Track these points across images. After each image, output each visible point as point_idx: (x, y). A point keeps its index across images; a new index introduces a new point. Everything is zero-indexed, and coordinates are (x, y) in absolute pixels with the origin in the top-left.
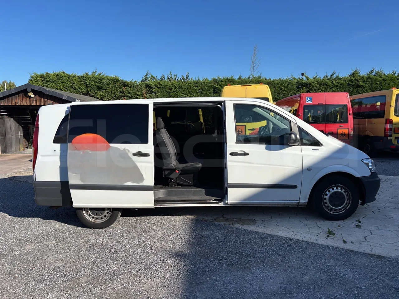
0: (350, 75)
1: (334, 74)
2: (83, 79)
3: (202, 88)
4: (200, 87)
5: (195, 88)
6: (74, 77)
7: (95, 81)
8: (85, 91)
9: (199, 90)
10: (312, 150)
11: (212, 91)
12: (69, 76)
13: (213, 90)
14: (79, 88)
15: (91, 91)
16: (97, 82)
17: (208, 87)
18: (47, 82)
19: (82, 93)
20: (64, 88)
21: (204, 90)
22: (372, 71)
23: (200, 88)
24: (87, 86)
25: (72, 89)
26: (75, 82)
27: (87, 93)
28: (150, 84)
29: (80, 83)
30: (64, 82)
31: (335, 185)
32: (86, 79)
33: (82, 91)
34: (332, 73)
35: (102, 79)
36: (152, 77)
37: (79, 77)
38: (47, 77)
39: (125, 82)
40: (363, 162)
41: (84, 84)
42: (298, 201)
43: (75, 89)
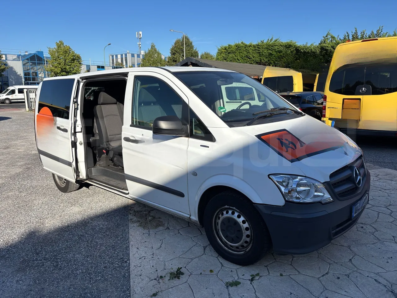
2: (257, 48)
6: (250, 46)
7: (268, 49)
8: (258, 60)
10: (201, 146)
12: (246, 46)
14: (253, 57)
15: (263, 59)
16: (270, 49)
18: (228, 53)
19: (256, 62)
20: (241, 58)
24: (261, 55)
25: (246, 59)
26: (251, 51)
27: (260, 62)
28: (325, 46)
29: (254, 52)
30: (241, 53)
31: (228, 207)
32: (260, 47)
33: (256, 60)
35: (275, 46)
36: (333, 37)
37: (254, 46)
38: (229, 49)
39: (297, 47)
40: (270, 178)
41: (258, 52)
42: (189, 216)
43: (249, 59)
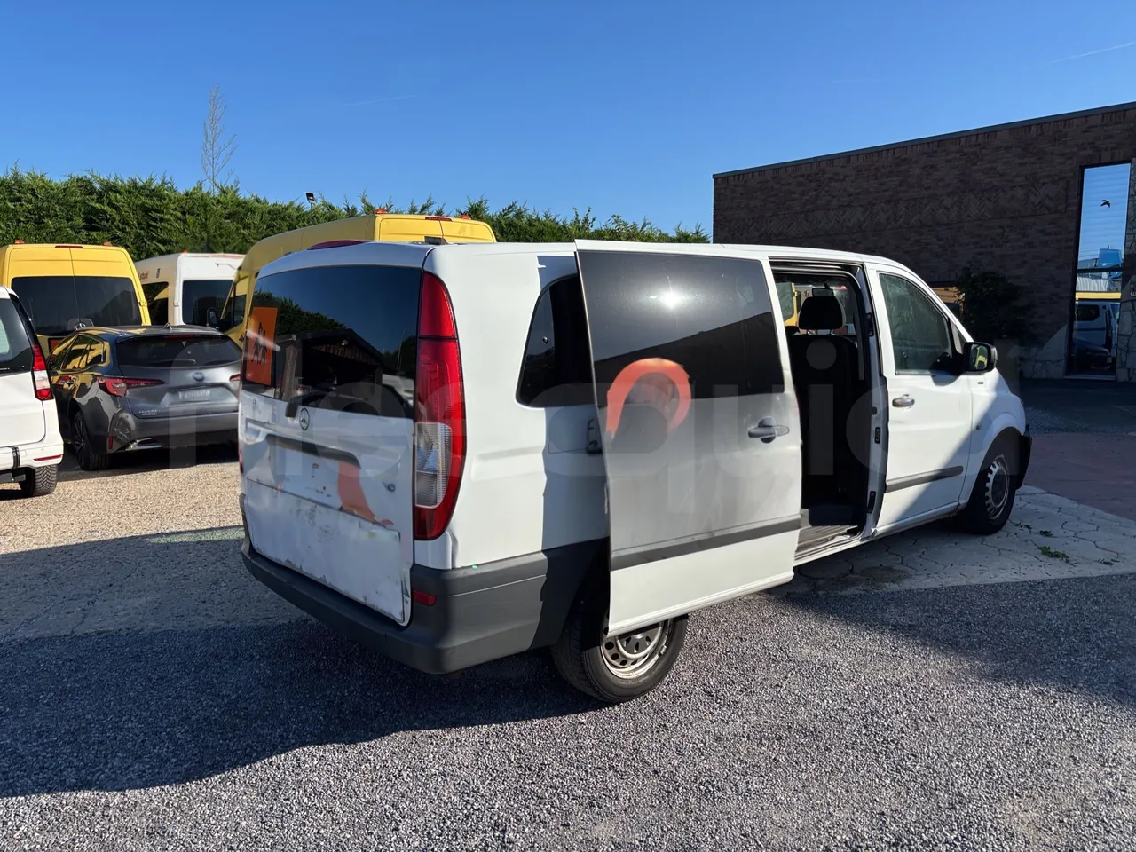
0: (463, 212)
1: (431, 204)
3: (40, 209)
4: (30, 202)
5: (11, 205)
9: (29, 212)
10: (978, 383)
11: (79, 221)
13: (85, 219)
17: (62, 205)
21: (48, 216)
22: (510, 208)
23: (30, 206)
34: (425, 203)
42: (957, 503)
